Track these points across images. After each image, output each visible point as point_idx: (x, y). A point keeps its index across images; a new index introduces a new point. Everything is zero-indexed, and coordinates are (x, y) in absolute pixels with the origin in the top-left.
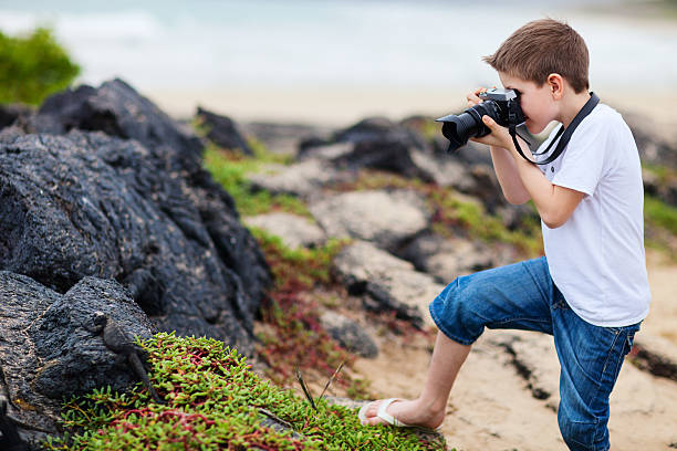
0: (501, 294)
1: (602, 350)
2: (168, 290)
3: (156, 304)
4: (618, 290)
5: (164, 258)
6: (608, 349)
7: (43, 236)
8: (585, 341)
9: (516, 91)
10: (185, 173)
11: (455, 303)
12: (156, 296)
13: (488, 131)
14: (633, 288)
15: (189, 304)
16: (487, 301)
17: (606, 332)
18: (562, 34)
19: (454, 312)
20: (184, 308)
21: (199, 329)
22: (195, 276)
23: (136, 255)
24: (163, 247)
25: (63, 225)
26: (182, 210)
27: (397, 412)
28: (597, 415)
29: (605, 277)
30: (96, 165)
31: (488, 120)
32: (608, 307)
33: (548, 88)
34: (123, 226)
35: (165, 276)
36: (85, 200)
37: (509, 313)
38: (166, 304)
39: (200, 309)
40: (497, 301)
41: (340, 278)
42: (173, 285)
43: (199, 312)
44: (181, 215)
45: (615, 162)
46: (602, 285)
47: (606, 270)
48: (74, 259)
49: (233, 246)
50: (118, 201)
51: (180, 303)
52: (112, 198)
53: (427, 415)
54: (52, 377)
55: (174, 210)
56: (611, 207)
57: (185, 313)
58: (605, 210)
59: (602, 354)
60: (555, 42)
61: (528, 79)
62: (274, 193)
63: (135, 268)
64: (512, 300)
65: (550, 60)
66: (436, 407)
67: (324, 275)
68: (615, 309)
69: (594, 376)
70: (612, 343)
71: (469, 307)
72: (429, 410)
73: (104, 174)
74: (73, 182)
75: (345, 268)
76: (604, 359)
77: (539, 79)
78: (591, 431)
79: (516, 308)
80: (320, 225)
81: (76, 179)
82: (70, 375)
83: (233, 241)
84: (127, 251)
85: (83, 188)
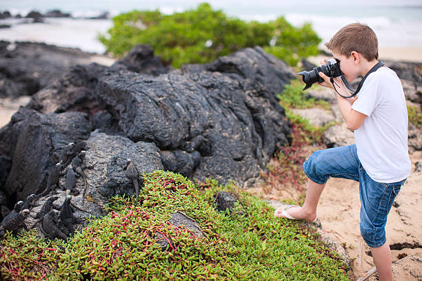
0: (334, 161)
1: (379, 194)
2: (215, 145)
3: (208, 151)
4: (386, 164)
5: (216, 130)
6: (381, 193)
7: (142, 121)
8: (371, 189)
9: (337, 60)
10: (254, 91)
11: (312, 164)
12: (209, 148)
13: (323, 80)
14: (396, 164)
15: (225, 151)
16: (327, 164)
17: (381, 185)
18: (360, 31)
19: (312, 168)
20: (222, 153)
21: (228, 163)
22: (233, 139)
23: (198, 129)
24: (217, 126)
25: (156, 116)
26: (238, 108)
27: (291, 212)
28: (376, 226)
29: (380, 157)
30: (192, 88)
31: (322, 74)
32: (382, 172)
33: (352, 58)
34: (196, 116)
35: (214, 139)
36: (177, 104)
37: (338, 170)
38: (213, 151)
39: (232, 154)
40: (333, 164)
41: (325, 140)
42: (218, 143)
43: (230, 155)
44: (238, 111)
45: (383, 98)
46: (379, 161)
47: (380, 153)
48: (157, 131)
49: (265, 125)
50: (197, 104)
51: (220, 151)
52: (194, 103)
53: (305, 215)
54: (105, 187)
55: (235, 108)
56: (383, 122)
57: (222, 156)
58: (380, 123)
59: (379, 196)
60: (356, 35)
61: (342, 54)
62: (317, 99)
63: (197, 135)
64: (340, 164)
65: (353, 44)
66: (310, 212)
67: (318, 139)
68: (385, 174)
69: (375, 206)
70: (384, 191)
71: (318, 166)
72: (306, 213)
73: (196, 92)
74: (174, 96)
75: (328, 136)
76: (380, 198)
77: (347, 54)
78: (372, 234)
79: (343, 169)
80: (334, 115)
81: (176, 94)
82: (110, 187)
83: (265, 122)
84: (194, 127)
85: (179, 99)
